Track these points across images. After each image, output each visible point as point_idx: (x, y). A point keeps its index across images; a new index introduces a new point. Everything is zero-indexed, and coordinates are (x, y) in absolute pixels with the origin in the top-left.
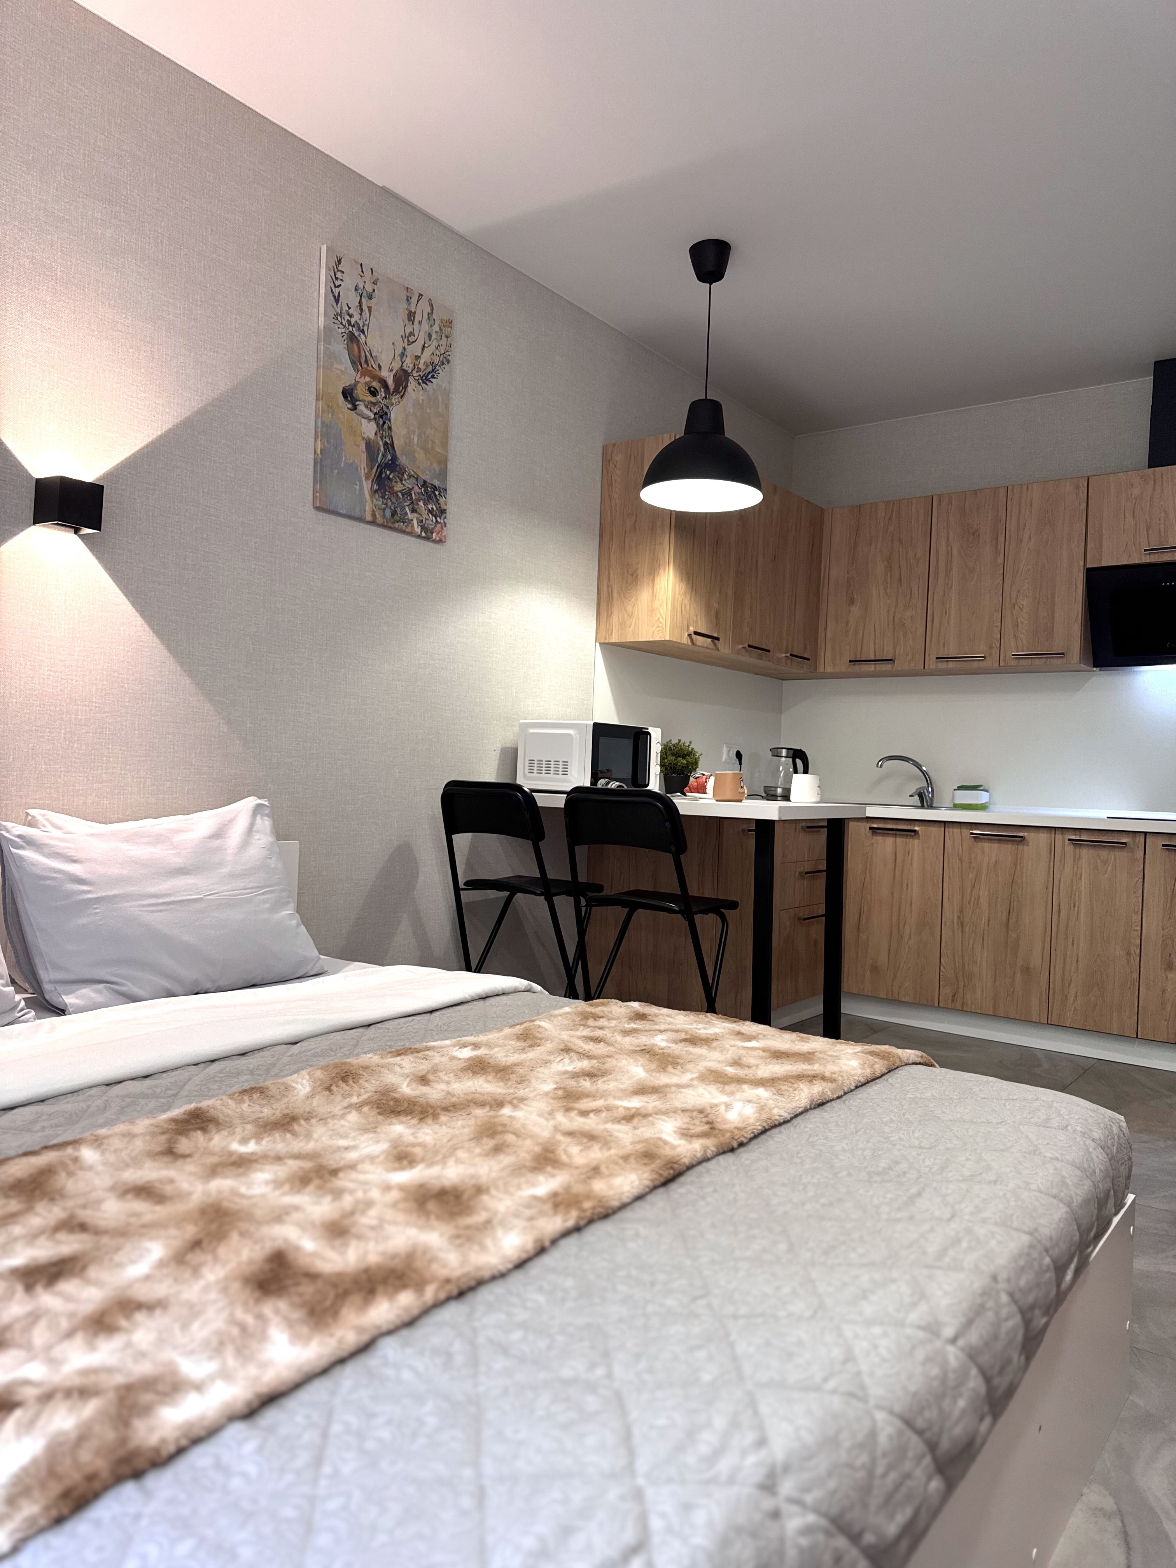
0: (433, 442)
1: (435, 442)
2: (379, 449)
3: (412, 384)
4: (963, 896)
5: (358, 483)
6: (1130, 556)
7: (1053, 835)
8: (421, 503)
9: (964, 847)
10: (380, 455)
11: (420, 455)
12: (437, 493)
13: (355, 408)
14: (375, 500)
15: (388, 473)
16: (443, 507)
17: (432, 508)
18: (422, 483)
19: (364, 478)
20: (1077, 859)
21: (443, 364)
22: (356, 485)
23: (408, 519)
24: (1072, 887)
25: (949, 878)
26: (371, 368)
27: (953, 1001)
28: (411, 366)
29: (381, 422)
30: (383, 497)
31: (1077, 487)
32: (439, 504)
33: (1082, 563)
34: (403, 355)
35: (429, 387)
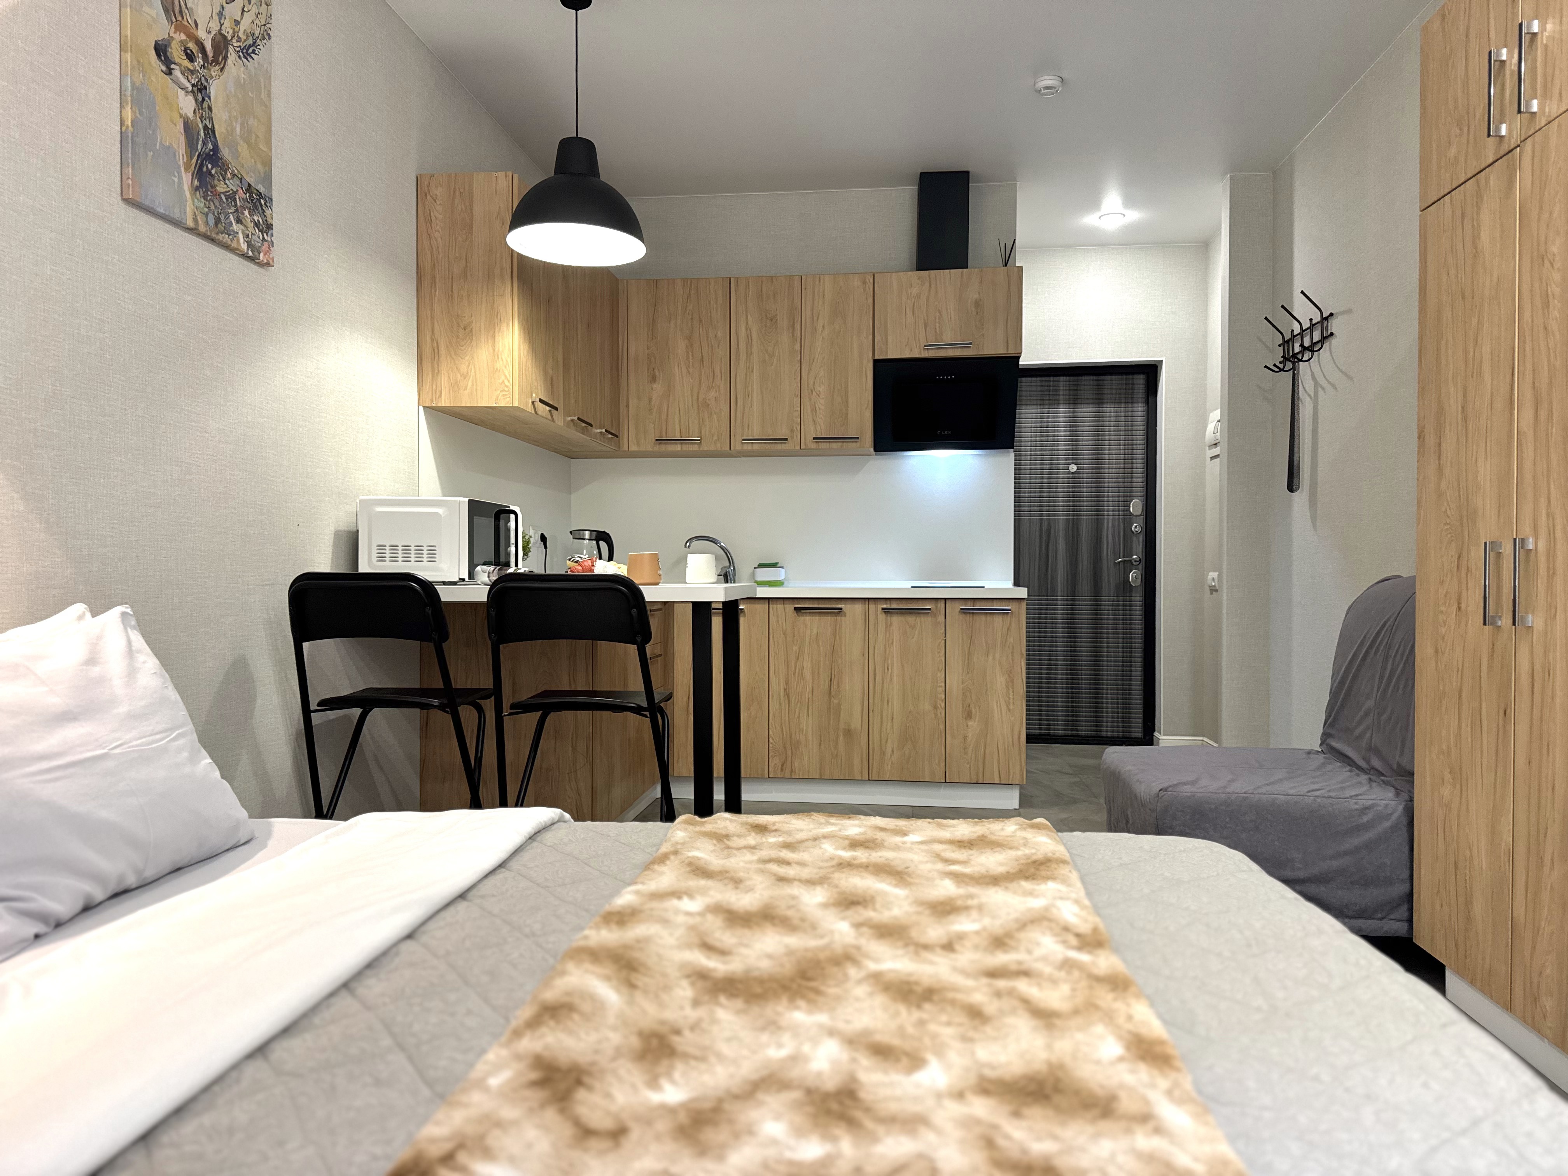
0: (257, 137)
1: (258, 137)
2: (198, 134)
3: (232, 56)
4: (788, 669)
5: (177, 175)
6: (911, 350)
7: (867, 606)
8: (246, 212)
9: (788, 623)
10: (200, 142)
11: (243, 149)
12: (263, 202)
13: (169, 72)
14: (196, 200)
15: (210, 166)
16: (270, 221)
17: (258, 220)
18: (247, 186)
19: (183, 169)
20: (888, 626)
21: (264, 38)
22: (175, 176)
23: (233, 231)
24: (885, 652)
25: (775, 653)
26: (186, 23)
27: (782, 770)
28: (231, 32)
29: (200, 98)
30: (205, 198)
31: (864, 283)
32: (265, 216)
33: (871, 354)
34: (221, 15)
35: (250, 64)
